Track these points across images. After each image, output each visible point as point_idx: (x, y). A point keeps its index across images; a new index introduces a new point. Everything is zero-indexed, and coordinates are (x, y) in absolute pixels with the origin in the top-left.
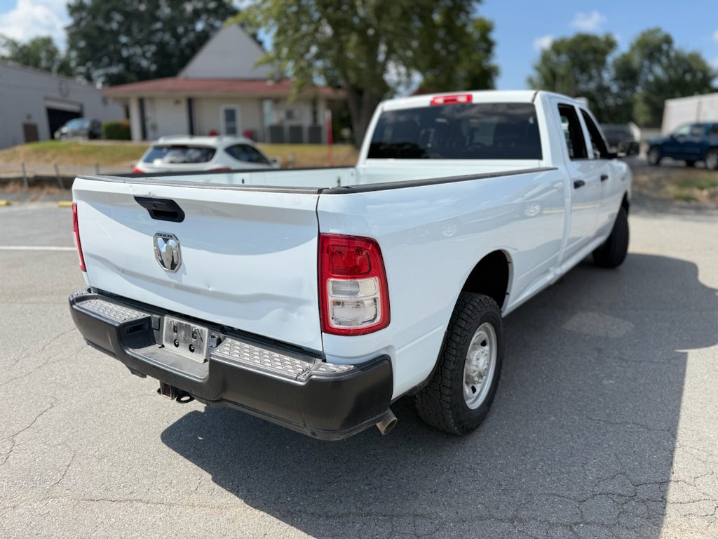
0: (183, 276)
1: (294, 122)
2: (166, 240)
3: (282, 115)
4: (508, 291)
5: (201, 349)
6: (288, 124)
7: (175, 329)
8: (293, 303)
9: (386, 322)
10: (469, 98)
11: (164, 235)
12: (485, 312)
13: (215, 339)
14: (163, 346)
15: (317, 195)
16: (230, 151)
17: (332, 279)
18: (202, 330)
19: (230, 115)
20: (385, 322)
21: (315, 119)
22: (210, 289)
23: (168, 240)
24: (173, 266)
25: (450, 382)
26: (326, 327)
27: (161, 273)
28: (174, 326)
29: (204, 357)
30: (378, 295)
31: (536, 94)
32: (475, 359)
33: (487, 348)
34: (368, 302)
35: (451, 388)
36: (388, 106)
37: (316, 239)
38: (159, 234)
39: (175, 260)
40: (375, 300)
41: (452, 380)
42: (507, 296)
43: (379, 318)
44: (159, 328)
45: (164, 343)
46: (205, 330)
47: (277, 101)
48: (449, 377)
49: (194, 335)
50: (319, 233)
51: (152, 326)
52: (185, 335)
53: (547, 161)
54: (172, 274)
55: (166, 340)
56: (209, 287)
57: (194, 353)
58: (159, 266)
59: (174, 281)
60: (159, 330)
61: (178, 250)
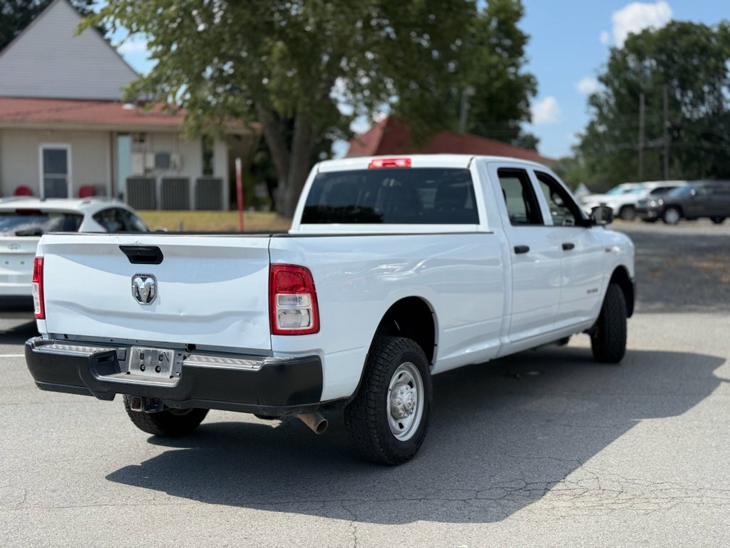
0: (158, 306)
1: (171, 174)
2: (144, 279)
3: (151, 162)
4: (436, 343)
5: (167, 369)
6: (159, 176)
7: (142, 356)
8: (248, 316)
9: (316, 330)
10: (408, 162)
11: (143, 275)
12: (407, 351)
13: (182, 356)
14: (129, 373)
15: (269, 239)
16: (100, 217)
17: (279, 294)
18: (168, 353)
19: (55, 161)
20: (316, 328)
21: (208, 170)
22: (182, 314)
23: (146, 279)
24: (149, 299)
25: (373, 403)
26: (274, 330)
27: (136, 307)
28: (141, 354)
29: (170, 374)
30: (311, 307)
31: (471, 159)
32: (399, 392)
33: (414, 390)
34: (304, 312)
35: (375, 408)
36: (324, 167)
37: (268, 267)
38: (137, 275)
39: (152, 294)
40: (308, 310)
41: (375, 401)
42: (435, 347)
43: (312, 324)
44: (125, 359)
45: (130, 370)
46: (172, 352)
47: (140, 137)
48: (373, 399)
49: (161, 357)
50: (270, 264)
51: (118, 358)
52: (152, 360)
53: (483, 226)
54: (148, 307)
55: (132, 368)
56: (180, 312)
57: (160, 373)
58: (134, 301)
59: (148, 312)
60: (125, 360)
61: (155, 285)
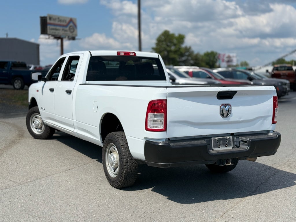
0: (231, 117)
5: (230, 145)
7: (218, 141)
8: (265, 117)
11: (225, 105)
17: (276, 108)
18: (229, 138)
24: (228, 115)
26: (273, 122)
29: (232, 147)
37: (273, 98)
38: (223, 105)
39: (229, 112)
45: (213, 149)
49: (226, 140)
50: (273, 96)
52: (223, 142)
54: (227, 118)
55: (214, 147)
56: (240, 119)
57: (228, 147)
58: (220, 117)
59: (226, 121)
60: (210, 145)
61: (231, 108)
